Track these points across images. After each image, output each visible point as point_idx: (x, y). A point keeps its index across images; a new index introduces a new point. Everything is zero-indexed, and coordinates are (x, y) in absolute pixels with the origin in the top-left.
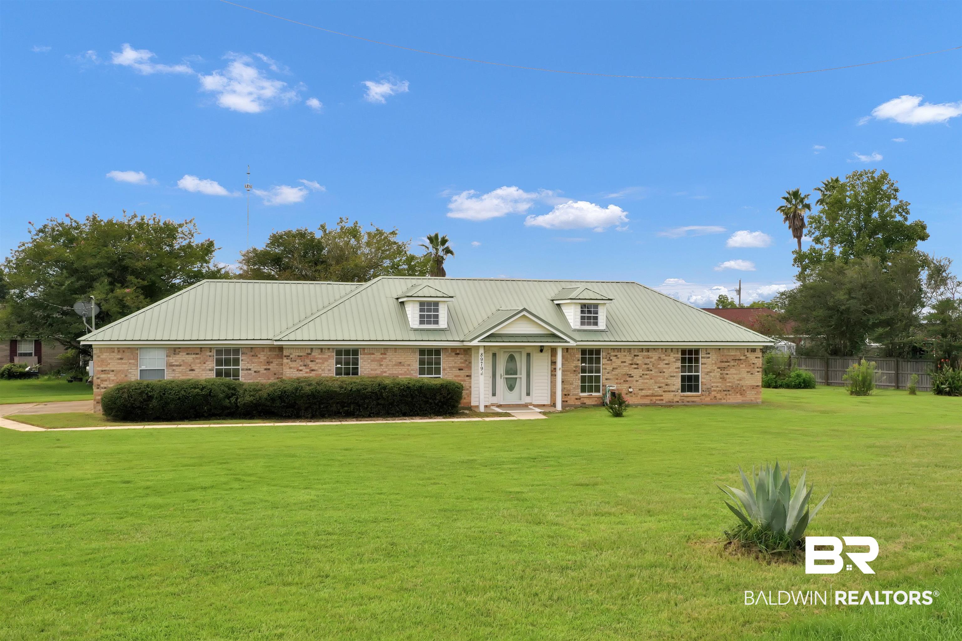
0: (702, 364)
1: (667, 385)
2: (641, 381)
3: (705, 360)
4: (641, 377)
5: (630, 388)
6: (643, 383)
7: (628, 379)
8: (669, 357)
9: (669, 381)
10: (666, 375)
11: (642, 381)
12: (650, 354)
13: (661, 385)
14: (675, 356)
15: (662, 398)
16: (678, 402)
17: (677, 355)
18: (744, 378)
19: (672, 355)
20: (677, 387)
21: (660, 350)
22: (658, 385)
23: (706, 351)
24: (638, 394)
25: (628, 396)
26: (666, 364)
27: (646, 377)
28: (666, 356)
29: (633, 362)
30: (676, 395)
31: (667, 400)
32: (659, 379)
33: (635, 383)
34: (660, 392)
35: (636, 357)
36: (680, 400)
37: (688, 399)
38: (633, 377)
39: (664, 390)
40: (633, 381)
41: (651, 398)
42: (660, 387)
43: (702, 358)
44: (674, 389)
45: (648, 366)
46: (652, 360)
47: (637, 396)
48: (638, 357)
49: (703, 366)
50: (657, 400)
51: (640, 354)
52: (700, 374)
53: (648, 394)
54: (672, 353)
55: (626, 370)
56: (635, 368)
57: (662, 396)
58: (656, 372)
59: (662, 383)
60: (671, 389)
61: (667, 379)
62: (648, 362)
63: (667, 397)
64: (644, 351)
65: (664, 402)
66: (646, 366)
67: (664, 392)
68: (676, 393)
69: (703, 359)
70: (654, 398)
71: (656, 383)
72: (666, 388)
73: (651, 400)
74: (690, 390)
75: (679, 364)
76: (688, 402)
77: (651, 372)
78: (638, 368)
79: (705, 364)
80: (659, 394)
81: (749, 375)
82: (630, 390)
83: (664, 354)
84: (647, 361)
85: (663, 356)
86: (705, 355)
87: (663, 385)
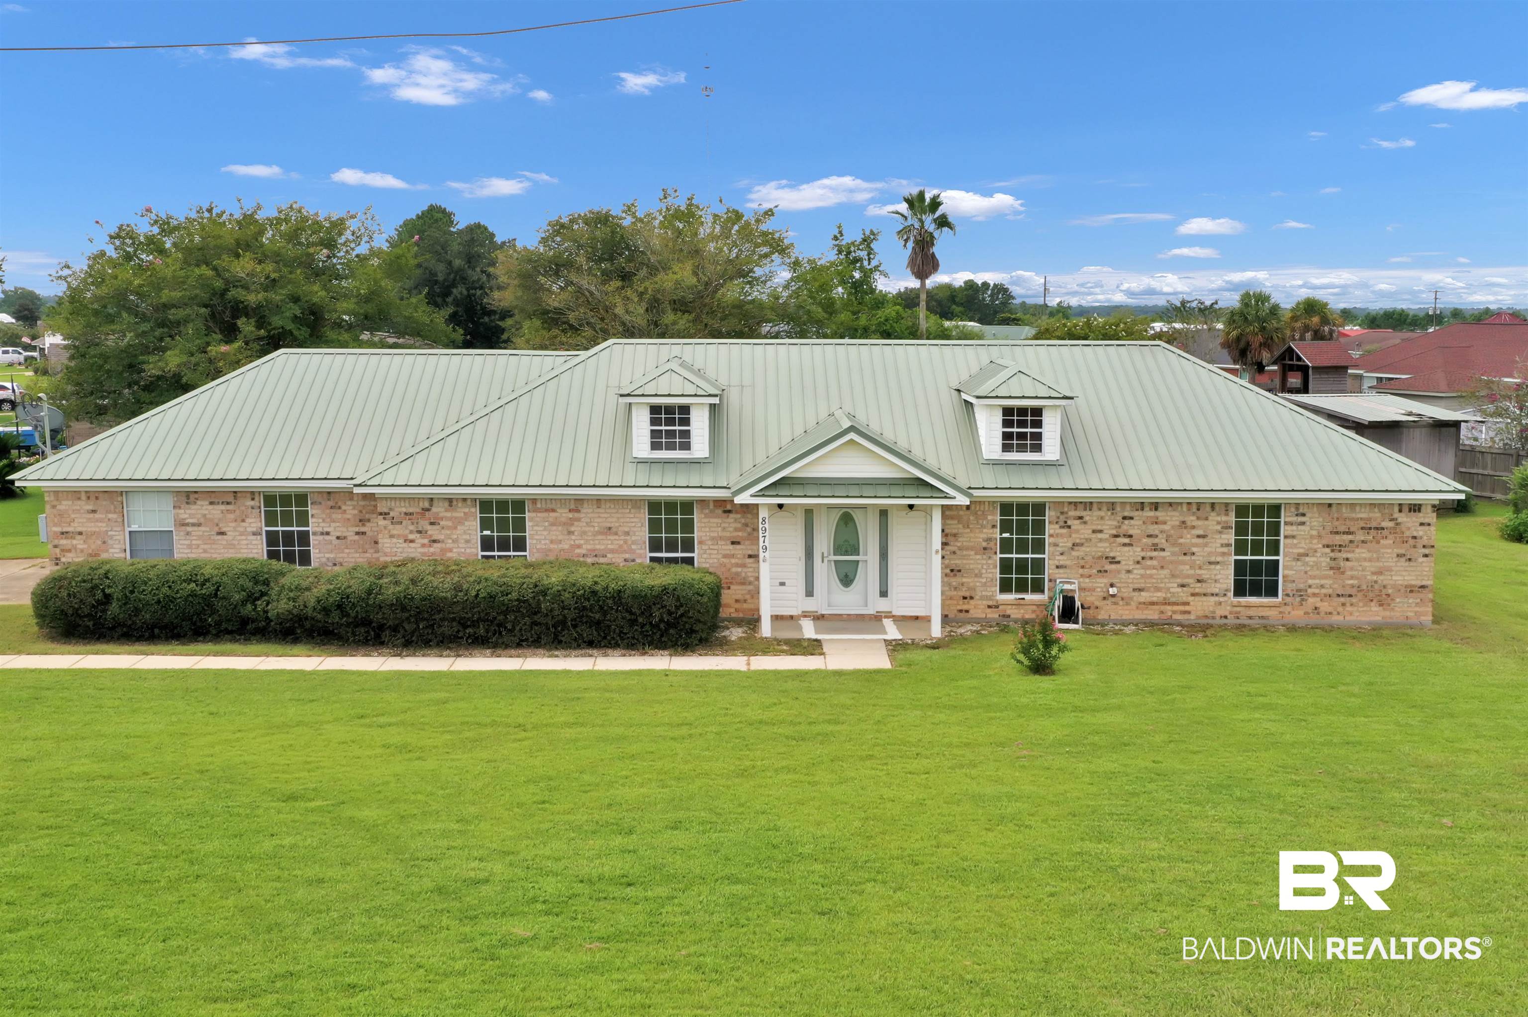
0: (1286, 537)
1: (1199, 581)
2: (1138, 571)
3: (1294, 528)
4: (1138, 562)
5: (1112, 585)
6: (1142, 576)
7: (1108, 567)
8: (1206, 522)
9: (1204, 574)
10: (1198, 559)
11: (1142, 572)
12: (1160, 514)
13: (1186, 581)
14: (1219, 519)
15: (1187, 608)
16: (1226, 617)
17: (1224, 518)
18: (1389, 569)
19: (1214, 517)
20: (1224, 586)
21: (1185, 508)
22: (1179, 581)
23: (1297, 509)
24: (1131, 598)
25: (1108, 602)
26: (1199, 536)
27: (1149, 563)
28: (1198, 518)
29: (1121, 531)
30: (1220, 603)
31: (1200, 613)
32: (1181, 567)
33: (1123, 575)
34: (1183, 595)
35: (1126, 522)
36: (1231, 613)
37: (1251, 612)
38: (1119, 562)
39: (1192, 591)
40: (1119, 572)
41: (1163, 608)
42: (1183, 586)
43: (1286, 523)
44: (1216, 591)
45: (1156, 541)
46: (1166, 527)
47: (1128, 604)
48: (1132, 522)
49: (1289, 541)
50: (1174, 612)
51: (1137, 513)
52: (1280, 558)
53: (1155, 599)
54: (1213, 514)
55: (1104, 548)
56: (1125, 545)
57: (1187, 604)
58: (1173, 554)
59: (1188, 576)
60: (1209, 591)
61: (1200, 568)
62: (1157, 532)
63: (1200, 608)
64: (1147, 508)
65: (1192, 617)
66: (1150, 541)
67: (1193, 595)
68: (1222, 599)
69: (1289, 528)
70: (1169, 608)
71: (1173, 576)
72: (1199, 588)
73: (1162, 612)
74: (1256, 590)
75: (1231, 537)
76: (1250, 618)
77: (1162, 554)
78: (1130, 545)
79: (1293, 537)
80: (1180, 600)
81: (1403, 562)
82: (1112, 591)
83: (1194, 514)
84: (1153, 529)
85: (1191, 520)
86: (1294, 519)
87: (1190, 581)
